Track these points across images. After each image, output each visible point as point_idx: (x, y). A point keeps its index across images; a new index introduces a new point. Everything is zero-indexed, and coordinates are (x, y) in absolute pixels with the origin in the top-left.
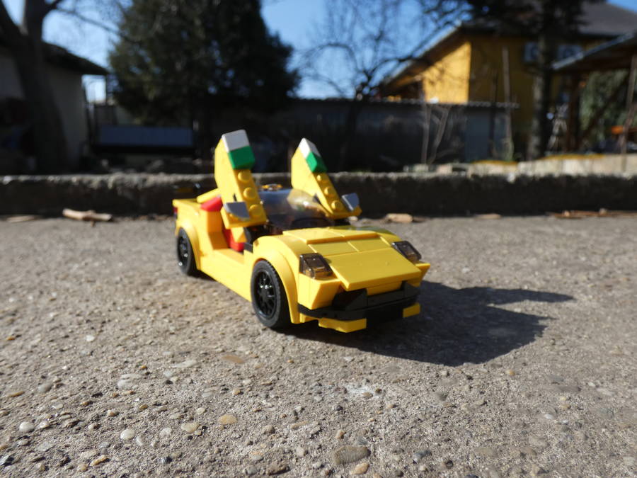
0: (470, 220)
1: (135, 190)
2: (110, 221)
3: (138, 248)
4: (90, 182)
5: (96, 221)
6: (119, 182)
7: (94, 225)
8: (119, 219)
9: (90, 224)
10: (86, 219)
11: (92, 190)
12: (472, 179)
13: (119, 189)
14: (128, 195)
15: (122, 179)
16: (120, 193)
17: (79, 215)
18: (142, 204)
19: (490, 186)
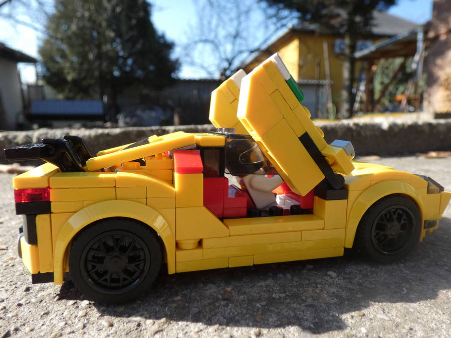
4: (15, 137)
6: (43, 137)
10: (11, 172)
12: (354, 128)
15: (46, 134)
17: (5, 168)
19: (368, 133)
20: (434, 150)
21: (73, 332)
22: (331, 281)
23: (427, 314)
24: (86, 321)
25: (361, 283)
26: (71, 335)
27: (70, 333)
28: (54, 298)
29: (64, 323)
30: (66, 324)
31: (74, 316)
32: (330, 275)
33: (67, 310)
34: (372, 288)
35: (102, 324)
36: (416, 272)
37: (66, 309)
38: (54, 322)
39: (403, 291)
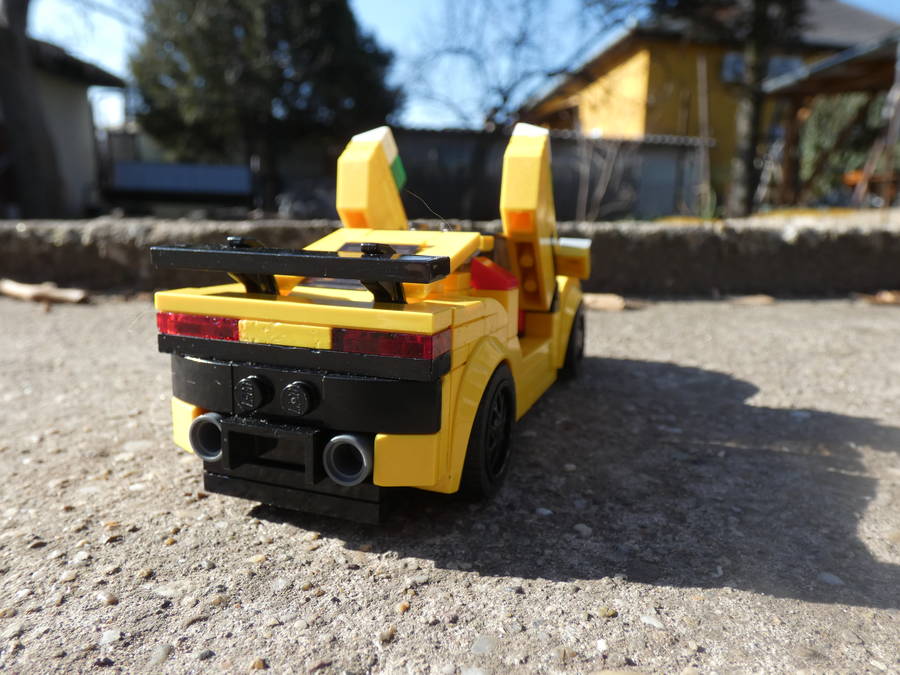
0: (723, 307)
1: (131, 248)
2: (83, 302)
3: (114, 359)
4: (50, 232)
5: (52, 302)
6: (101, 234)
7: (48, 310)
8: (100, 299)
9: (41, 307)
10: (38, 299)
11: (53, 246)
13: (102, 245)
14: (120, 257)
15: (108, 227)
16: (103, 253)
17: (26, 290)
18: (144, 273)
19: (754, 248)
20: (890, 288)
21: (39, 610)
22: (575, 543)
23: (747, 623)
24: (68, 592)
25: (635, 552)
26: (33, 614)
27: (32, 611)
28: (29, 543)
29: (27, 591)
30: (32, 593)
31: (50, 579)
32: (577, 532)
33: (43, 568)
34: (655, 562)
35: (99, 598)
36: (758, 536)
37: (41, 565)
38: (12, 588)
39: (716, 572)
